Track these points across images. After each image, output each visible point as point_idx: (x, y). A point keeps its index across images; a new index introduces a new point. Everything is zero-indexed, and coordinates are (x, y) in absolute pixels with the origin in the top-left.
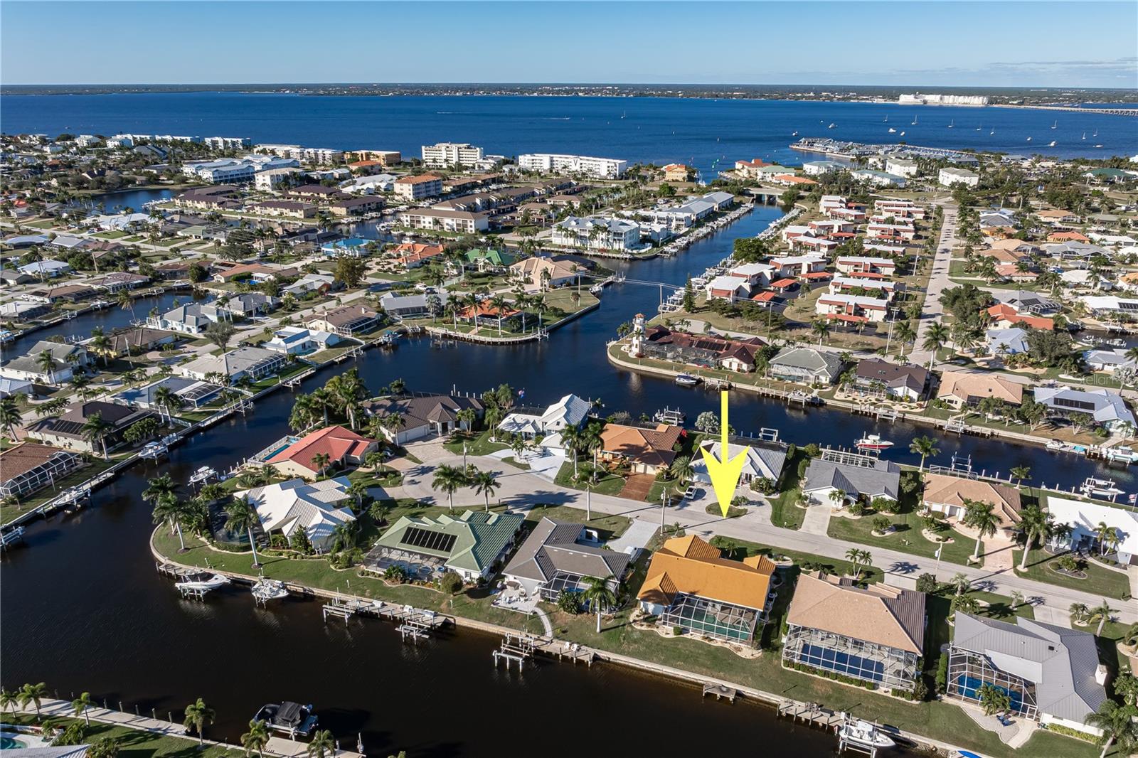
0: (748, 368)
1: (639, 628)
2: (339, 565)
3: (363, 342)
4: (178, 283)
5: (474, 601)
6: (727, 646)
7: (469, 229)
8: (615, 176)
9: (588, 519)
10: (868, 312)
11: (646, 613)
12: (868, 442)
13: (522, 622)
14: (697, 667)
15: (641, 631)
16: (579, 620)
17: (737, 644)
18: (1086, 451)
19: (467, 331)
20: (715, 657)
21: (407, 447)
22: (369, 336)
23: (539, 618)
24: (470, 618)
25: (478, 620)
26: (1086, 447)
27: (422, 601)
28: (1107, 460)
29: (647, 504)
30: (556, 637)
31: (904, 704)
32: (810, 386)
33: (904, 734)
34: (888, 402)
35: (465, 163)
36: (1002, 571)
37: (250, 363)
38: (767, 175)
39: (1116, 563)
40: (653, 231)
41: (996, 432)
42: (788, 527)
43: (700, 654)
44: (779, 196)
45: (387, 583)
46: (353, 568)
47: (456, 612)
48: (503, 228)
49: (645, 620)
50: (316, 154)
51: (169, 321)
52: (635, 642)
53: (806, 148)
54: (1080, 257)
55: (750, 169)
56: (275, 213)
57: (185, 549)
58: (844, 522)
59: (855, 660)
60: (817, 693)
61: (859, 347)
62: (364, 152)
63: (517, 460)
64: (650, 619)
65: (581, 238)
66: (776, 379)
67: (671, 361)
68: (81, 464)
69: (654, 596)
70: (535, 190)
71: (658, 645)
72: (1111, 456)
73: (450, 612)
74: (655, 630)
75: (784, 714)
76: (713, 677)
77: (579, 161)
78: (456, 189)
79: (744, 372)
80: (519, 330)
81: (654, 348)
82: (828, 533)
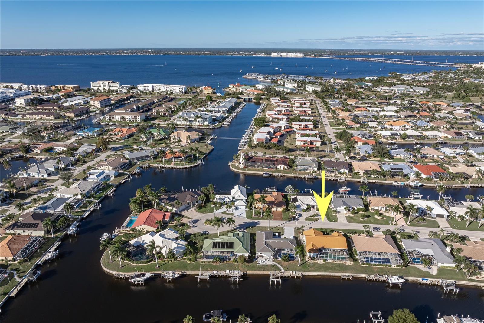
0: (287, 168)
1: (311, 262)
2: (192, 261)
3: (129, 173)
4: (17, 154)
5: (250, 264)
6: (341, 262)
7: (138, 120)
8: (183, 93)
9: (269, 229)
10: (315, 143)
11: (310, 257)
12: (342, 190)
13: (271, 268)
14: (335, 271)
15: (312, 263)
16: (290, 264)
17: (344, 261)
18: (405, 184)
19: (170, 164)
20: (340, 267)
21: (182, 213)
22: (129, 170)
23: (276, 265)
24: (252, 270)
25: (255, 270)
26: (404, 183)
27: (231, 268)
28: (412, 186)
29: (285, 221)
30: (286, 270)
31: (401, 269)
32: (311, 172)
33: (405, 278)
34: (340, 175)
35: (112, 89)
36: (404, 225)
37: (89, 188)
38: (244, 90)
39: (432, 218)
40: (216, 116)
41: (377, 181)
42: (334, 222)
44: (253, 99)
45: (214, 264)
46: (197, 261)
47: (246, 269)
48: (151, 118)
50: (36, 87)
51: (31, 173)
52: (313, 267)
53: (249, 77)
54: (369, 117)
55: (236, 87)
56: (38, 118)
57: (122, 266)
58: (350, 217)
59: (380, 259)
60: (375, 271)
61: (318, 156)
62: (61, 86)
63: (228, 212)
64: (313, 259)
65: (190, 121)
66: (298, 171)
67: (257, 168)
68: (43, 241)
69: (311, 251)
70: (154, 101)
71: (320, 266)
72: (413, 185)
73: (244, 270)
74: (316, 262)
75: (368, 280)
76: (342, 273)
77: (166, 87)
78: (117, 102)
79: (286, 169)
80: (191, 162)
81: (249, 164)
82: (348, 221)
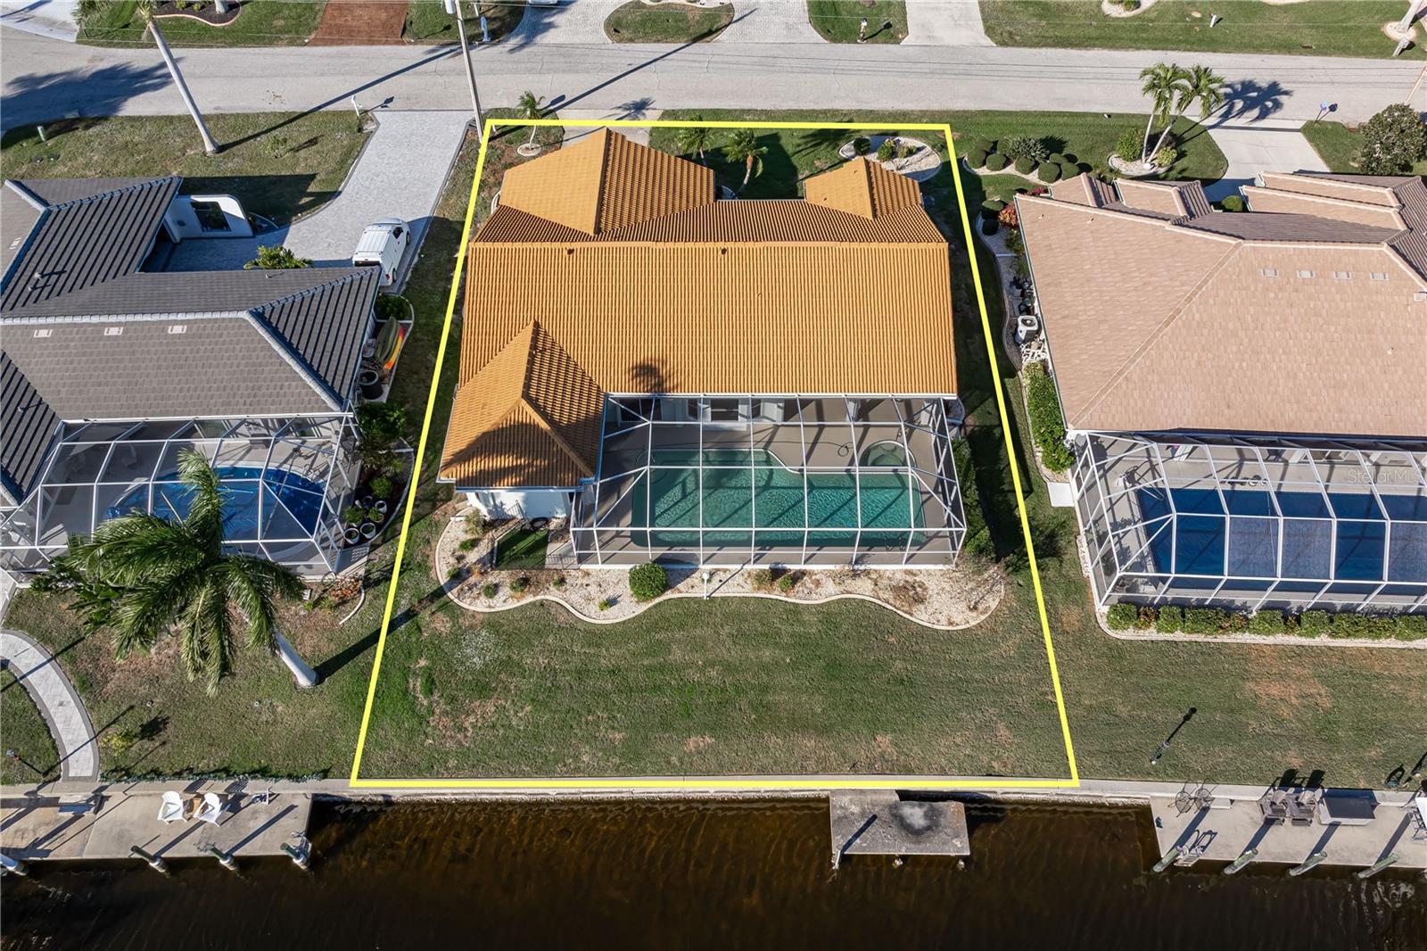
1: (480, 605)
6: (862, 589)
9: (209, 148)
11: (496, 526)
14: (774, 741)
15: (493, 623)
17: (899, 568)
20: (835, 668)
23: (21, 688)
29: (415, 52)
30: (119, 771)
42: (871, 37)
43: (768, 669)
49: (500, 557)
52: (482, 689)
60: (1278, 721)
64: (519, 549)
71: (581, 674)
74: (553, 595)
82: (989, 31)
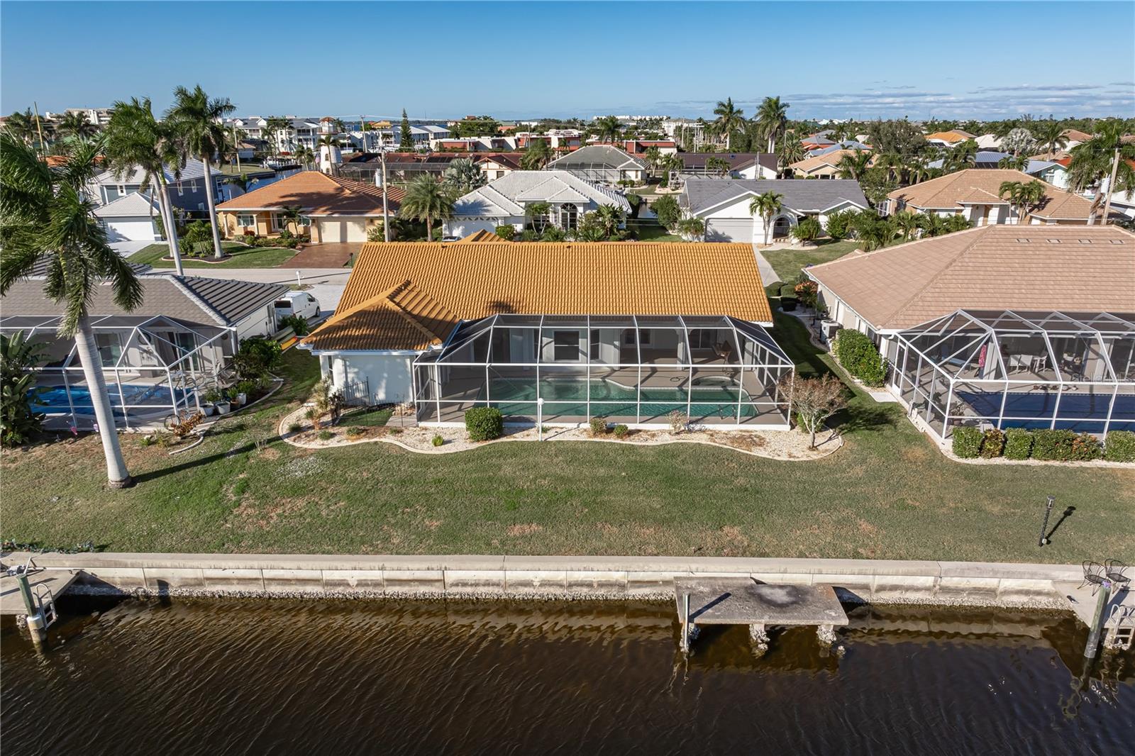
1: (313, 445)
6: (699, 440)
15: (323, 453)
16: (33, 463)
17: (734, 428)
43: (603, 480)
49: (342, 421)
64: (365, 416)
76: (700, 552)
